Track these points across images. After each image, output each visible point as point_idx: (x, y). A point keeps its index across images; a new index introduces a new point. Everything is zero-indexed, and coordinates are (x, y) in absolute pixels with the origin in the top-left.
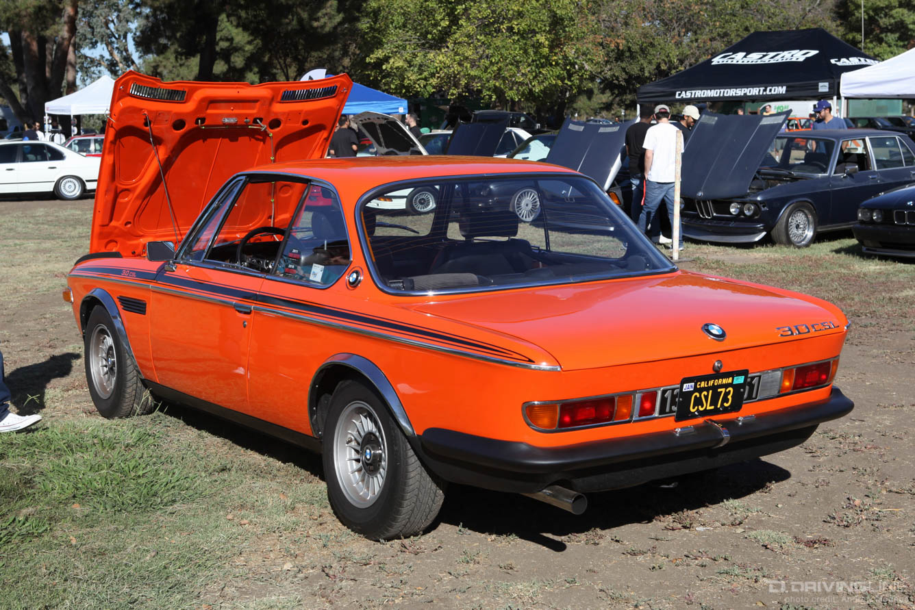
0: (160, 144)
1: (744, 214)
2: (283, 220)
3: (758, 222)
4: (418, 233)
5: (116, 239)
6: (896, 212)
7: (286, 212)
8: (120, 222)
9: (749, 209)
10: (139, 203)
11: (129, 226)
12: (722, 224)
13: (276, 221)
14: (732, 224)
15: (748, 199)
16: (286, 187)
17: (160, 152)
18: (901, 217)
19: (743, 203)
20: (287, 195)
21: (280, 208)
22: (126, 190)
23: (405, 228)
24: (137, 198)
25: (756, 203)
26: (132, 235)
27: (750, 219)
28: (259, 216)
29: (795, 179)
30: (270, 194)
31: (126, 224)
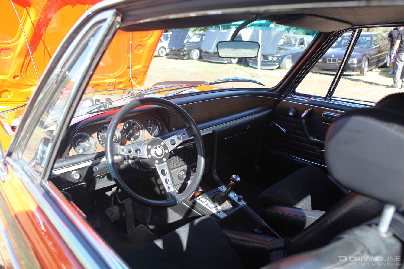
0: (29, 6)
1: (273, 60)
2: (137, 69)
3: (277, 62)
4: (264, 85)
5: (9, 89)
6: (328, 59)
7: (139, 64)
8: (8, 76)
9: (275, 59)
10: (21, 60)
11: (18, 78)
12: (266, 63)
13: (132, 70)
14: (269, 63)
15: (274, 56)
16: (141, 46)
17: (31, 14)
18: (330, 60)
19: (273, 57)
20: (140, 52)
21: (136, 61)
22: (6, 49)
23: (253, 82)
24: (19, 55)
25: (277, 57)
26: (23, 85)
27: (275, 62)
28: (121, 67)
29: (286, 50)
30: (128, 52)
31: (14, 78)
